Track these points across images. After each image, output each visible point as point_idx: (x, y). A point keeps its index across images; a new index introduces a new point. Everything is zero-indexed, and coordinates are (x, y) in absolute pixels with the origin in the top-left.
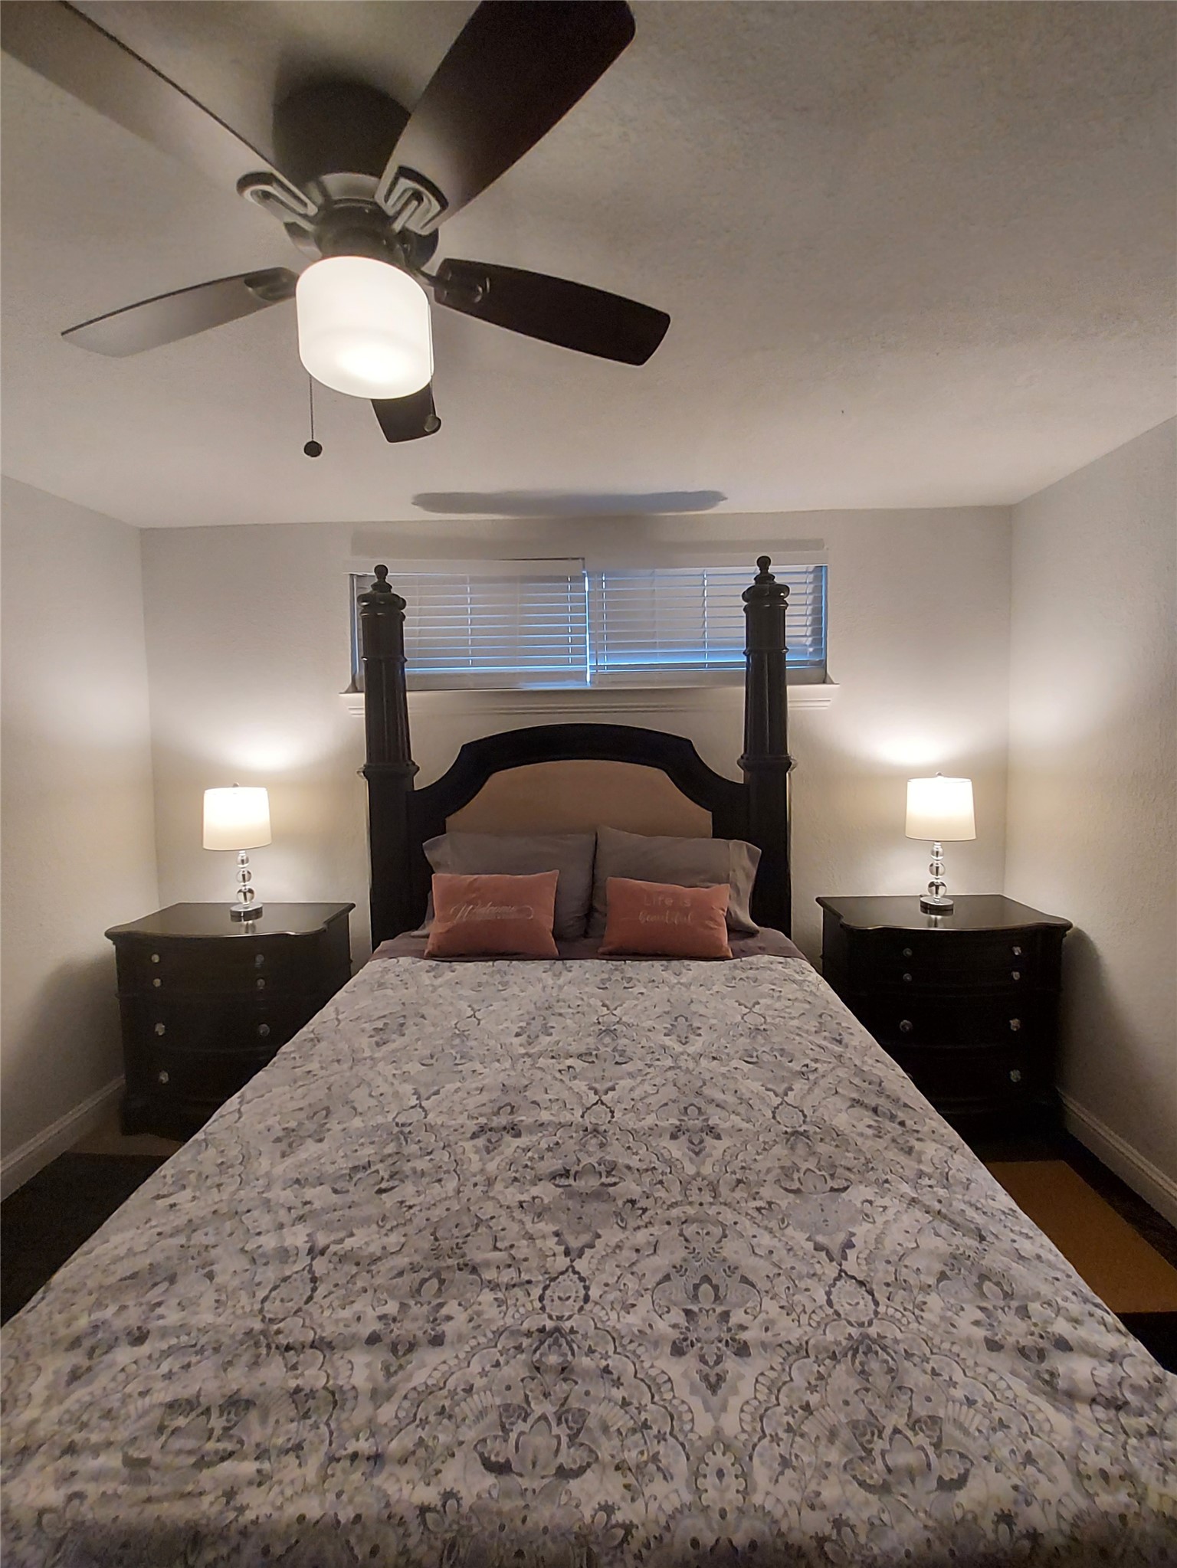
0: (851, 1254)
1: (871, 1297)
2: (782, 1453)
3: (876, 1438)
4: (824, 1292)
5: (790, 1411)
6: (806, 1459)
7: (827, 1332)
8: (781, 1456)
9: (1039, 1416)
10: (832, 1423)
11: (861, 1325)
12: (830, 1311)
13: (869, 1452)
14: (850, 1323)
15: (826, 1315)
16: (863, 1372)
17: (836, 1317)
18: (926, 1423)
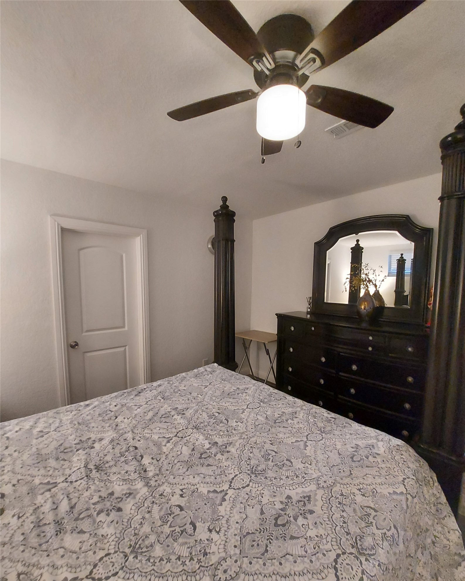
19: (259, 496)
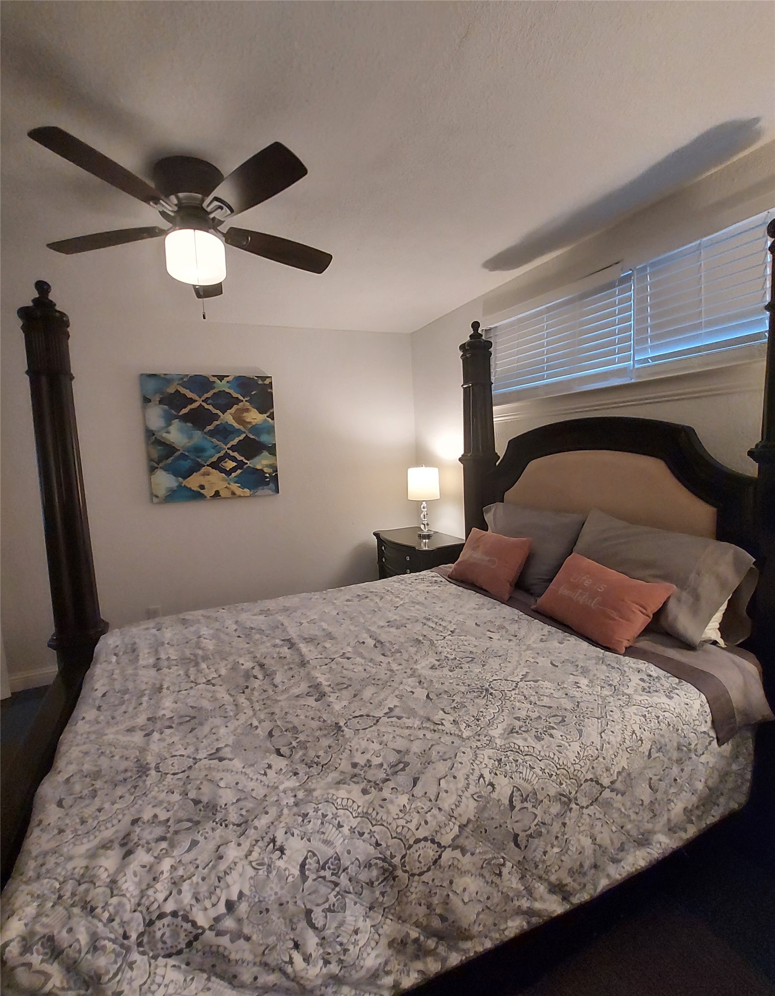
0: (457, 853)
1: (426, 870)
2: (310, 814)
3: (331, 871)
4: (426, 835)
5: (335, 816)
6: (310, 826)
7: (394, 840)
8: (308, 813)
9: (85, 840)
10: (334, 842)
11: (403, 865)
12: (411, 842)
13: (323, 868)
14: (404, 857)
15: (408, 839)
16: (370, 865)
17: (407, 846)
18: (342, 903)
19: (410, 809)
